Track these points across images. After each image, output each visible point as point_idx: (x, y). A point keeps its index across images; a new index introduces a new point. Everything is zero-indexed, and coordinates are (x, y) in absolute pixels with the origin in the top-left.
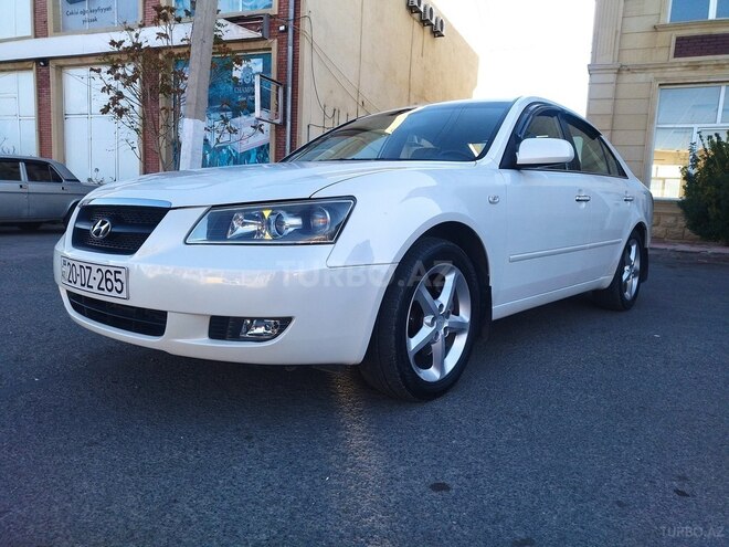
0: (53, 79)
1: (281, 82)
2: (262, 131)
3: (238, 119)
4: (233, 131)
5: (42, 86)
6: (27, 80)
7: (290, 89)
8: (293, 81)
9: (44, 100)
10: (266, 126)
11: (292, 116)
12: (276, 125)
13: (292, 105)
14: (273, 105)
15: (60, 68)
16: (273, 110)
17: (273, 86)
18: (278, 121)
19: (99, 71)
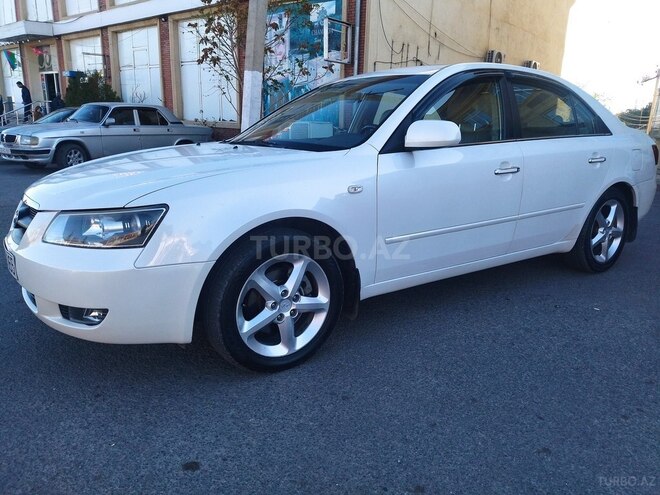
0: (171, 32)
1: (350, 23)
2: (332, 71)
3: (314, 60)
4: (305, 72)
5: (164, 38)
6: (154, 33)
7: (358, 28)
8: (361, 21)
9: (166, 51)
10: (337, 67)
11: (359, 55)
12: (346, 65)
13: (360, 44)
14: (343, 46)
15: (177, 22)
16: (342, 51)
17: (344, 28)
18: (346, 61)
19: (195, 25)
